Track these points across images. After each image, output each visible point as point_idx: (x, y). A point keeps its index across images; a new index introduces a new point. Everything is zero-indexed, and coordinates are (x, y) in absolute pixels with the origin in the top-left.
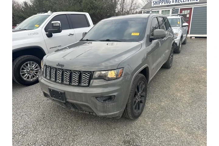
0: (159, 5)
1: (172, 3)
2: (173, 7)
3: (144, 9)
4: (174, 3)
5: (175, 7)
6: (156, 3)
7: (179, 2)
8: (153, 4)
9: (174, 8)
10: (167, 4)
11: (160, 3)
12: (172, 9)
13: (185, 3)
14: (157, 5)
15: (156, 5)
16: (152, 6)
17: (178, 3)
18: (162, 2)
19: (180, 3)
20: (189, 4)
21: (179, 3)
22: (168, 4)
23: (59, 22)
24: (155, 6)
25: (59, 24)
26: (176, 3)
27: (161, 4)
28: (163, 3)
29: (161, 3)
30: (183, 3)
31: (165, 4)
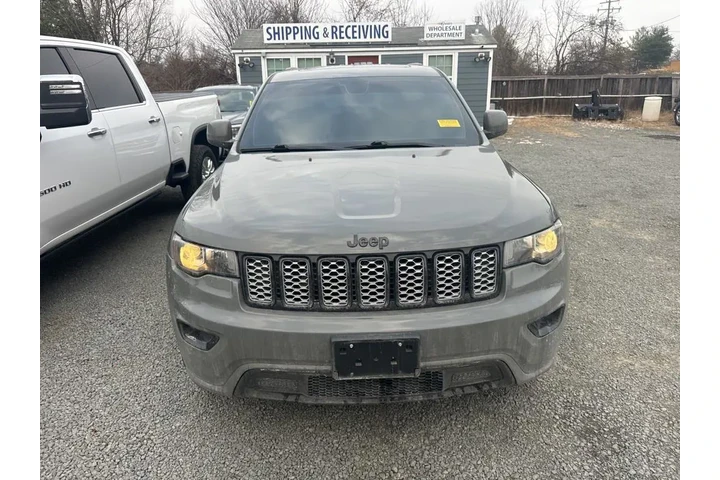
0: (285, 41)
1: (322, 40)
2: (330, 50)
3: (242, 49)
4: (329, 40)
5: (334, 50)
6: (275, 33)
7: (341, 38)
8: (266, 36)
9: (332, 53)
10: (308, 41)
11: (287, 34)
12: (328, 57)
13: (357, 40)
14: (281, 41)
15: (277, 41)
16: (266, 41)
17: (339, 40)
18: (295, 34)
19: (346, 40)
20: (367, 45)
21: (342, 41)
22: (313, 40)
23: (76, 78)
24: (272, 41)
25: (81, 88)
26: (335, 40)
27: (291, 40)
28: (298, 36)
29: (291, 36)
30: (352, 40)
31: (304, 41)
